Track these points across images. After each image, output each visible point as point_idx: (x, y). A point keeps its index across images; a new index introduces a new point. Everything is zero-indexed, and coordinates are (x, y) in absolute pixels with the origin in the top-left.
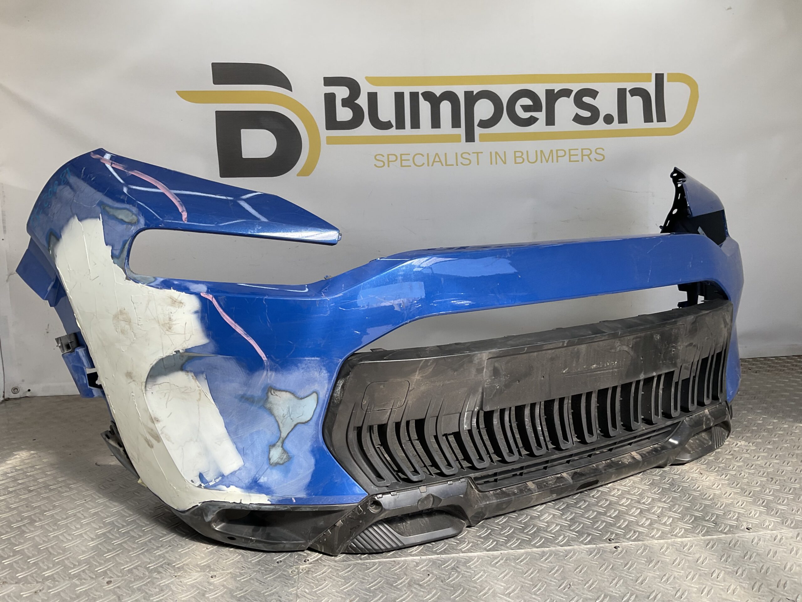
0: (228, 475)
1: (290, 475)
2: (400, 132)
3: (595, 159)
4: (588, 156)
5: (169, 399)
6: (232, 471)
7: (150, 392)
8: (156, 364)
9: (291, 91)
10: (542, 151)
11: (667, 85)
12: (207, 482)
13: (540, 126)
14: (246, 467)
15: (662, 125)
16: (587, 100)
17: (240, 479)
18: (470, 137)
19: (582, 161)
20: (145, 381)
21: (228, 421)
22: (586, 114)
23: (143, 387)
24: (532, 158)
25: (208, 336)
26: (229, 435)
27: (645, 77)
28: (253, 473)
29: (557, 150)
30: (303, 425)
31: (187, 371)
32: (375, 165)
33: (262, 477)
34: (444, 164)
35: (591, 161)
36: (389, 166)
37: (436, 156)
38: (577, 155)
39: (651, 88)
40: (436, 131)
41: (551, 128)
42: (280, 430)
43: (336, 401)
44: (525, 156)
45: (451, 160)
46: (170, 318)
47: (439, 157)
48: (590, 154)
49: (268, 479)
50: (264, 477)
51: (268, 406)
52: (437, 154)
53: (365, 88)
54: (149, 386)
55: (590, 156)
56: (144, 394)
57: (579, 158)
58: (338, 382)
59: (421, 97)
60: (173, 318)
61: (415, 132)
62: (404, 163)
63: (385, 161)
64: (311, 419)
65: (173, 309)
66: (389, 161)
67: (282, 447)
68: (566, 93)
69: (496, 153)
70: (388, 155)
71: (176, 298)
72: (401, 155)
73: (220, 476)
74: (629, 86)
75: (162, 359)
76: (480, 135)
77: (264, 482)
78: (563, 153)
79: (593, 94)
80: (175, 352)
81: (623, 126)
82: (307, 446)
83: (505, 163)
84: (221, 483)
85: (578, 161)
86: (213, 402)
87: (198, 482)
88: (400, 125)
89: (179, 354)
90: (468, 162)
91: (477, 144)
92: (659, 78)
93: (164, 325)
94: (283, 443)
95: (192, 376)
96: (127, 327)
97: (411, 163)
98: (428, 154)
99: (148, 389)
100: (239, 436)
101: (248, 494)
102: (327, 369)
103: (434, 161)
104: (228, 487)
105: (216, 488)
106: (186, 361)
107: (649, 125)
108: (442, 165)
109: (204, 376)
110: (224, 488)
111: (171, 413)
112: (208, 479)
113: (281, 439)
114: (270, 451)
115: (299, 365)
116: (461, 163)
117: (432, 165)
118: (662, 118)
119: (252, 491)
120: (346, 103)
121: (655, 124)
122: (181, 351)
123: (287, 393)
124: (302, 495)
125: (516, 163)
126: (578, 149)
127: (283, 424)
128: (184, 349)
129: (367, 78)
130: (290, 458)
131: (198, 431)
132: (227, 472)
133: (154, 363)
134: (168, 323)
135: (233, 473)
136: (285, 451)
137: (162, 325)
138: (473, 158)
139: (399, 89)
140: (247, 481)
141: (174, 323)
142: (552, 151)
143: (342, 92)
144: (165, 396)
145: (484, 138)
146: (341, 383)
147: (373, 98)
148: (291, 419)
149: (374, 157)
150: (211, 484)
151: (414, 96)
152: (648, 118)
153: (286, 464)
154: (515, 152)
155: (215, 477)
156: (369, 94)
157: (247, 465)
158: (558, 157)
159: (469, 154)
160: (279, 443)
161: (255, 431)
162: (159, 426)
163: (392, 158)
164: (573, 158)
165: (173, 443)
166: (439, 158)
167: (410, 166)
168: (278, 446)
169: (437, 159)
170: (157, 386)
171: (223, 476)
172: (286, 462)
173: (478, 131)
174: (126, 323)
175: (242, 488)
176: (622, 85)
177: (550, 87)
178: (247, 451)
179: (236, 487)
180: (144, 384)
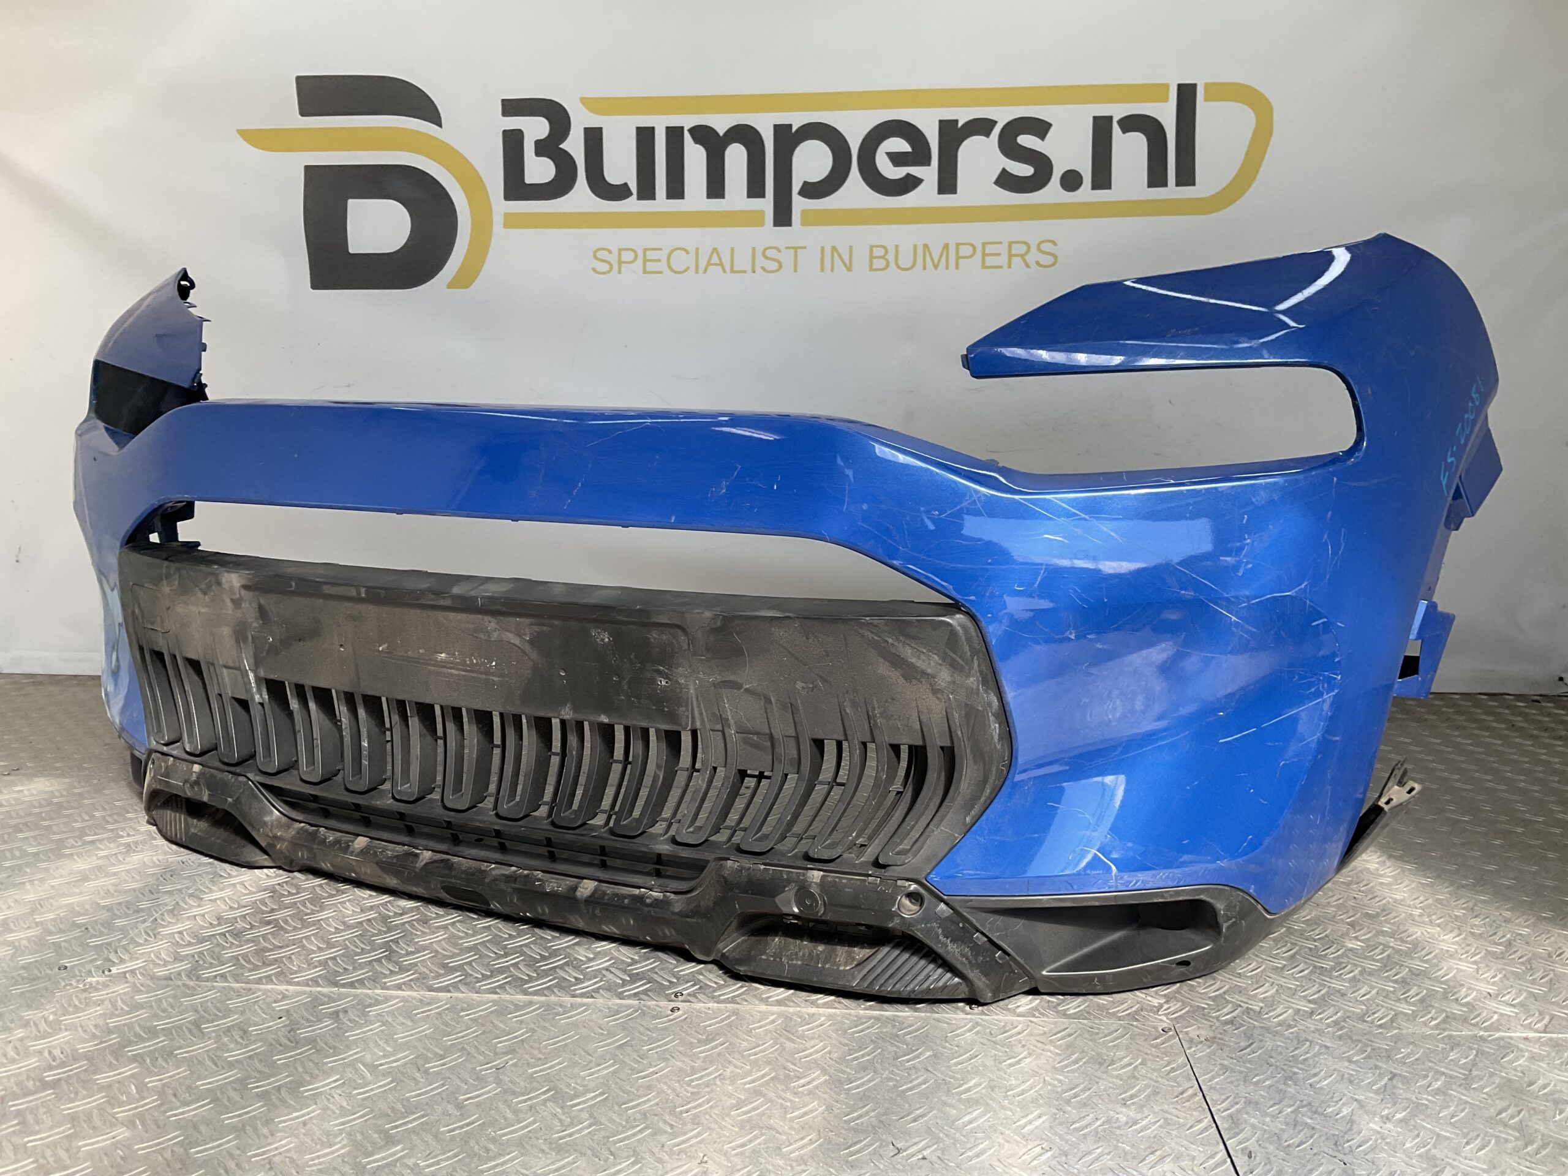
2: (646, 205)
3: (1038, 263)
4: (1022, 256)
9: (440, 125)
10: (926, 246)
11: (1203, 109)
13: (926, 194)
15: (1186, 192)
16: (1026, 140)
18: (783, 217)
19: (1010, 266)
22: (1024, 170)
24: (906, 260)
27: (1157, 92)
29: (958, 245)
32: (594, 270)
34: (728, 268)
35: (1028, 266)
36: (620, 272)
37: (712, 254)
38: (998, 255)
39: (1167, 114)
40: (716, 204)
41: (948, 200)
44: (891, 257)
45: (743, 262)
47: (718, 255)
48: (1027, 253)
52: (715, 250)
53: (580, 120)
55: (1026, 258)
57: (1003, 260)
59: (687, 136)
61: (675, 205)
62: (650, 266)
63: (613, 263)
66: (620, 263)
68: (982, 126)
69: (834, 249)
70: (620, 250)
72: (645, 250)
74: (1118, 111)
76: (804, 212)
78: (970, 250)
79: (1040, 128)
81: (1101, 195)
83: (849, 269)
85: (1001, 267)
88: (647, 191)
90: (775, 265)
91: (796, 231)
92: (1187, 95)
97: (662, 266)
98: (697, 249)
103: (709, 264)
107: (1158, 193)
108: (725, 271)
116: (763, 268)
117: (705, 271)
118: (1186, 177)
120: (544, 148)
121: (1172, 191)
125: (871, 269)
126: (1001, 243)
129: (585, 101)
138: (787, 258)
139: (645, 121)
142: (947, 246)
143: (536, 128)
145: (810, 219)
147: (594, 138)
149: (592, 254)
151: (675, 135)
152: (1157, 178)
154: (872, 247)
156: (587, 131)
158: (958, 257)
159: (779, 251)
163: (628, 256)
164: (989, 261)
166: (720, 259)
167: (661, 272)
169: (715, 259)
173: (799, 204)
176: (1103, 110)
177: (948, 114)
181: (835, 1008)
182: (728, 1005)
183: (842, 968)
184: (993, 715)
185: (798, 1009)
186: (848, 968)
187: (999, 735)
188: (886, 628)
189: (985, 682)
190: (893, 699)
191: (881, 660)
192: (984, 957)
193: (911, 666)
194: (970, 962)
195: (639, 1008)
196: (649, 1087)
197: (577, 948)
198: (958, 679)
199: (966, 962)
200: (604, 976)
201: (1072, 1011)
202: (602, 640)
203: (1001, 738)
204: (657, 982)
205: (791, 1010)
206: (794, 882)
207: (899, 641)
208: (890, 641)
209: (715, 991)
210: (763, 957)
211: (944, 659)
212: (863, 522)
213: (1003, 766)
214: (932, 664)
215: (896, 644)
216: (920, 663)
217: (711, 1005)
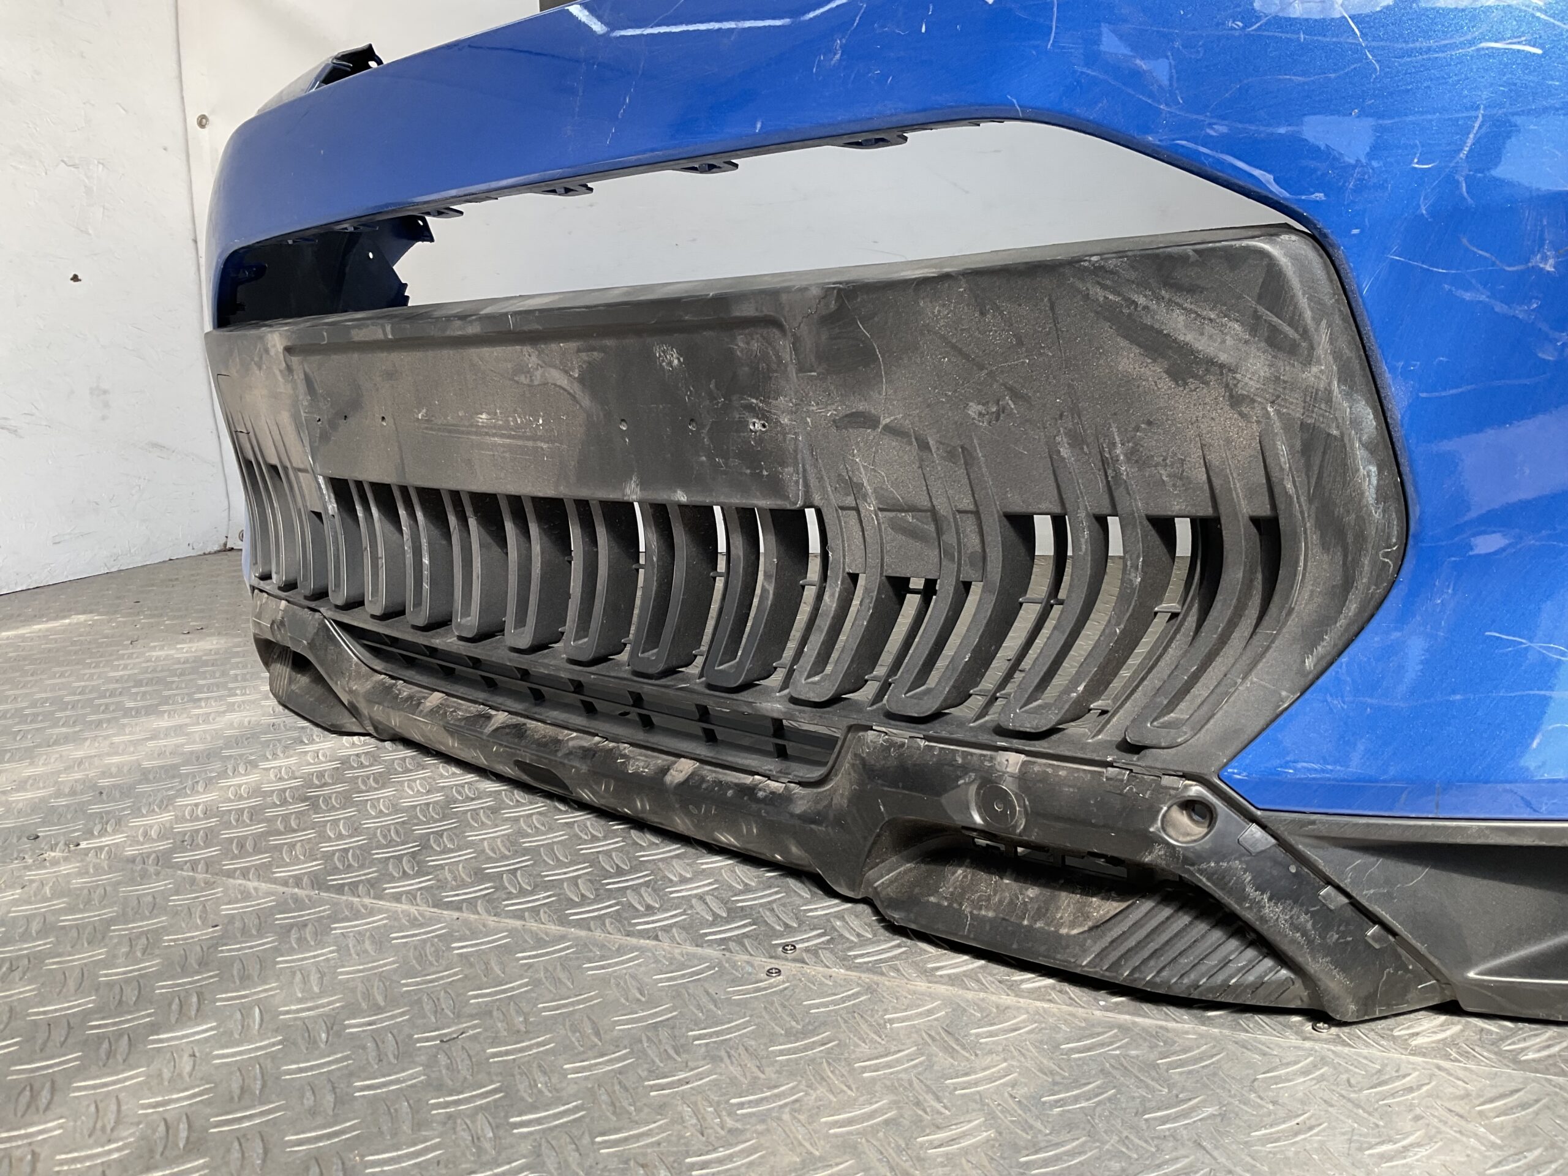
181: (1050, 1001)
182: (863, 976)
183: (1064, 931)
184: (1365, 446)
185: (982, 995)
186: (1075, 932)
187: (1378, 488)
188: (1133, 275)
189: (1345, 376)
190: (1149, 423)
191: (1123, 343)
192: (1343, 935)
193: (1186, 351)
194: (1310, 942)
195: (720, 964)
196: (661, 1108)
197: (674, 862)
198: (1288, 369)
199: (1302, 941)
200: (692, 907)
201: (1531, 1056)
202: (670, 363)
203: (1382, 496)
204: (767, 924)
205: (970, 995)
206: (974, 770)
207: (1159, 299)
208: (1141, 300)
209: (850, 949)
210: (932, 899)
211: (1253, 330)
212: (1087, 65)
213: (1386, 555)
214: (1229, 342)
215: (1153, 305)
216: (1204, 344)
217: (834, 971)
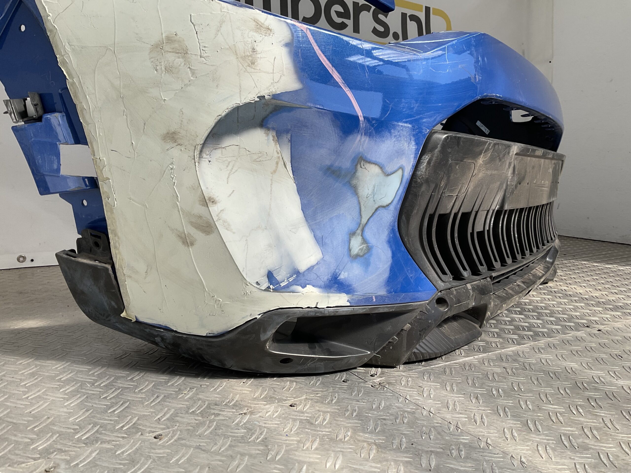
0: (304, 272)
1: (370, 269)
5: (233, 171)
6: (309, 266)
7: (207, 160)
8: (227, 115)
12: (278, 283)
14: (324, 261)
17: (318, 276)
20: (202, 142)
21: (305, 202)
23: (197, 153)
25: (301, 79)
26: (307, 220)
28: (333, 268)
30: (383, 209)
31: (268, 129)
33: (343, 273)
42: (361, 215)
43: (419, 181)
46: (254, 49)
49: (349, 274)
50: (344, 272)
51: (354, 182)
54: (207, 150)
56: (197, 164)
58: (423, 158)
60: (258, 49)
64: (392, 202)
65: (258, 37)
67: (362, 235)
71: (263, 22)
73: (294, 274)
75: (237, 109)
77: (345, 278)
80: (258, 97)
82: (384, 235)
84: (295, 282)
86: (292, 176)
87: (265, 284)
89: (263, 101)
93: (244, 58)
94: (363, 230)
95: (273, 137)
96: (179, 61)
99: (204, 155)
100: (318, 221)
101: (327, 295)
102: (415, 141)
104: (304, 287)
105: (289, 291)
106: (271, 113)
109: (289, 137)
110: (299, 288)
111: (233, 191)
112: (279, 278)
113: (361, 225)
114: (350, 240)
115: (392, 131)
119: (332, 290)
122: (267, 97)
123: (376, 166)
124: (383, 292)
127: (365, 207)
128: (271, 94)
130: (369, 249)
131: (269, 215)
132: (303, 267)
133: (223, 114)
134: (251, 56)
135: (310, 269)
136: (365, 241)
137: (241, 57)
140: (326, 278)
141: (259, 56)
144: (227, 166)
146: (426, 158)
148: (374, 201)
150: (282, 284)
153: (366, 256)
155: (289, 275)
157: (327, 258)
160: (359, 231)
161: (335, 215)
162: (214, 209)
165: (234, 233)
168: (358, 235)
170: (219, 151)
171: (297, 273)
172: (366, 253)
174: (177, 55)
175: (320, 287)
178: (327, 240)
179: (313, 286)
180: (199, 147)
